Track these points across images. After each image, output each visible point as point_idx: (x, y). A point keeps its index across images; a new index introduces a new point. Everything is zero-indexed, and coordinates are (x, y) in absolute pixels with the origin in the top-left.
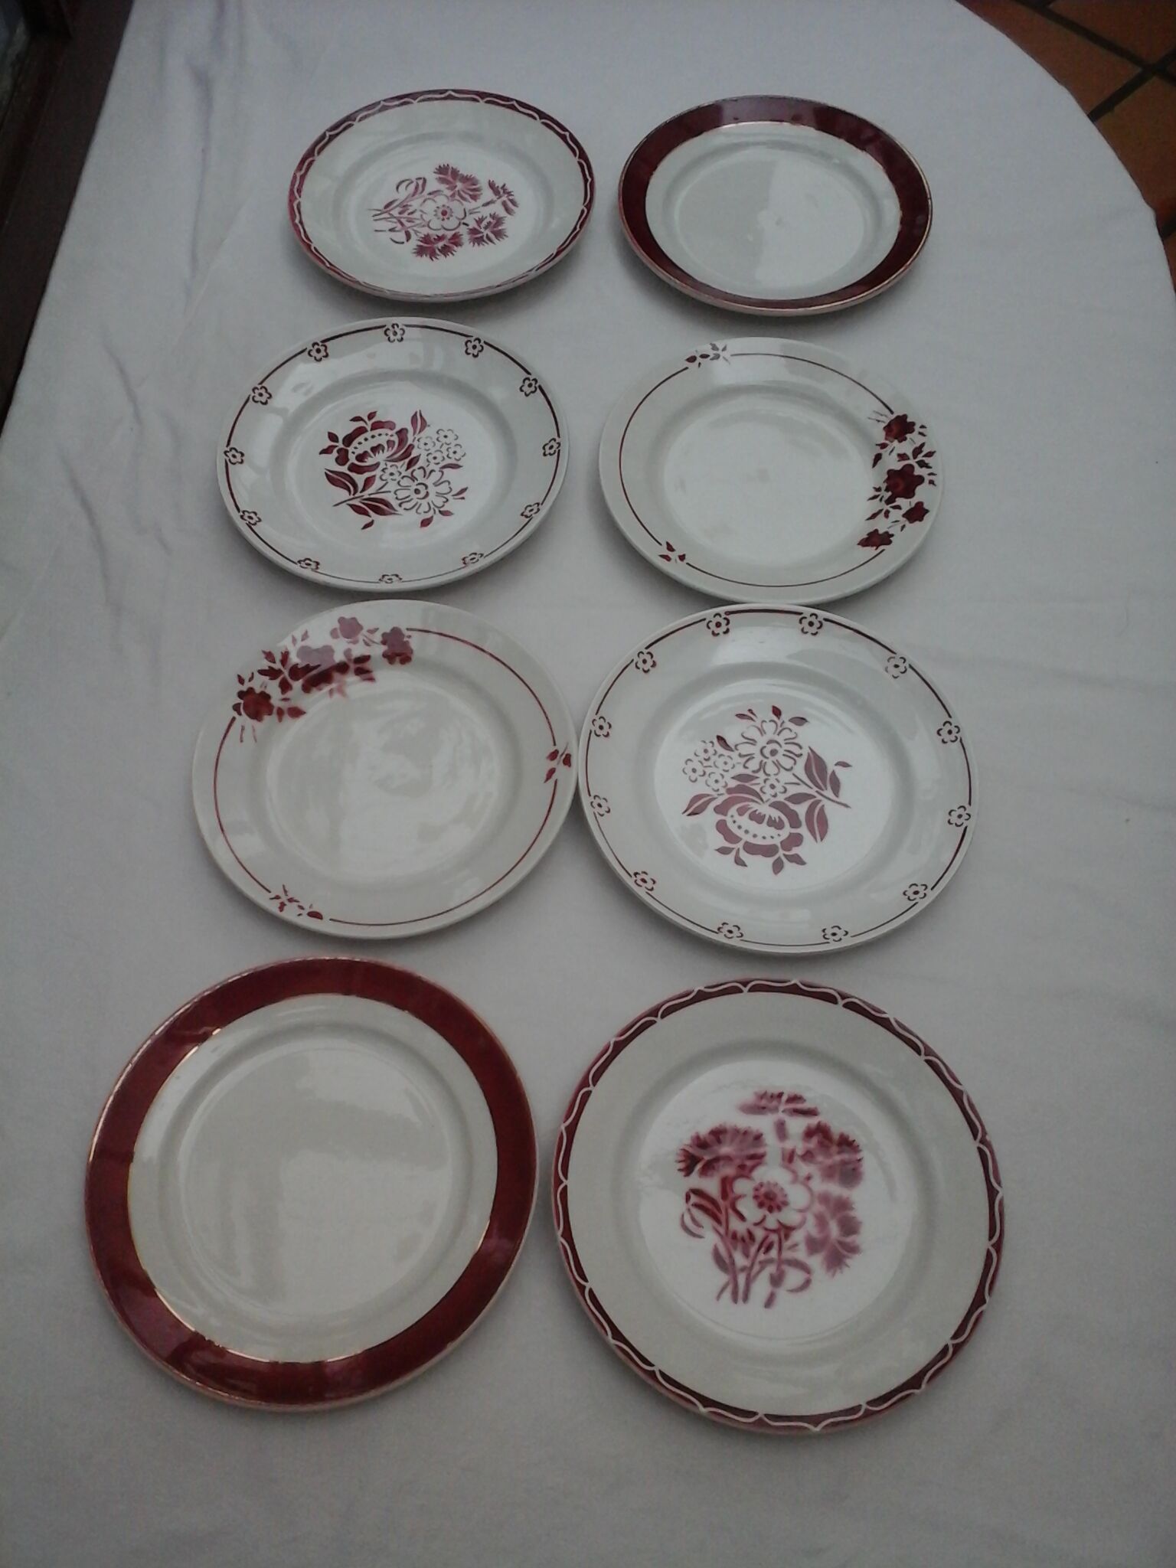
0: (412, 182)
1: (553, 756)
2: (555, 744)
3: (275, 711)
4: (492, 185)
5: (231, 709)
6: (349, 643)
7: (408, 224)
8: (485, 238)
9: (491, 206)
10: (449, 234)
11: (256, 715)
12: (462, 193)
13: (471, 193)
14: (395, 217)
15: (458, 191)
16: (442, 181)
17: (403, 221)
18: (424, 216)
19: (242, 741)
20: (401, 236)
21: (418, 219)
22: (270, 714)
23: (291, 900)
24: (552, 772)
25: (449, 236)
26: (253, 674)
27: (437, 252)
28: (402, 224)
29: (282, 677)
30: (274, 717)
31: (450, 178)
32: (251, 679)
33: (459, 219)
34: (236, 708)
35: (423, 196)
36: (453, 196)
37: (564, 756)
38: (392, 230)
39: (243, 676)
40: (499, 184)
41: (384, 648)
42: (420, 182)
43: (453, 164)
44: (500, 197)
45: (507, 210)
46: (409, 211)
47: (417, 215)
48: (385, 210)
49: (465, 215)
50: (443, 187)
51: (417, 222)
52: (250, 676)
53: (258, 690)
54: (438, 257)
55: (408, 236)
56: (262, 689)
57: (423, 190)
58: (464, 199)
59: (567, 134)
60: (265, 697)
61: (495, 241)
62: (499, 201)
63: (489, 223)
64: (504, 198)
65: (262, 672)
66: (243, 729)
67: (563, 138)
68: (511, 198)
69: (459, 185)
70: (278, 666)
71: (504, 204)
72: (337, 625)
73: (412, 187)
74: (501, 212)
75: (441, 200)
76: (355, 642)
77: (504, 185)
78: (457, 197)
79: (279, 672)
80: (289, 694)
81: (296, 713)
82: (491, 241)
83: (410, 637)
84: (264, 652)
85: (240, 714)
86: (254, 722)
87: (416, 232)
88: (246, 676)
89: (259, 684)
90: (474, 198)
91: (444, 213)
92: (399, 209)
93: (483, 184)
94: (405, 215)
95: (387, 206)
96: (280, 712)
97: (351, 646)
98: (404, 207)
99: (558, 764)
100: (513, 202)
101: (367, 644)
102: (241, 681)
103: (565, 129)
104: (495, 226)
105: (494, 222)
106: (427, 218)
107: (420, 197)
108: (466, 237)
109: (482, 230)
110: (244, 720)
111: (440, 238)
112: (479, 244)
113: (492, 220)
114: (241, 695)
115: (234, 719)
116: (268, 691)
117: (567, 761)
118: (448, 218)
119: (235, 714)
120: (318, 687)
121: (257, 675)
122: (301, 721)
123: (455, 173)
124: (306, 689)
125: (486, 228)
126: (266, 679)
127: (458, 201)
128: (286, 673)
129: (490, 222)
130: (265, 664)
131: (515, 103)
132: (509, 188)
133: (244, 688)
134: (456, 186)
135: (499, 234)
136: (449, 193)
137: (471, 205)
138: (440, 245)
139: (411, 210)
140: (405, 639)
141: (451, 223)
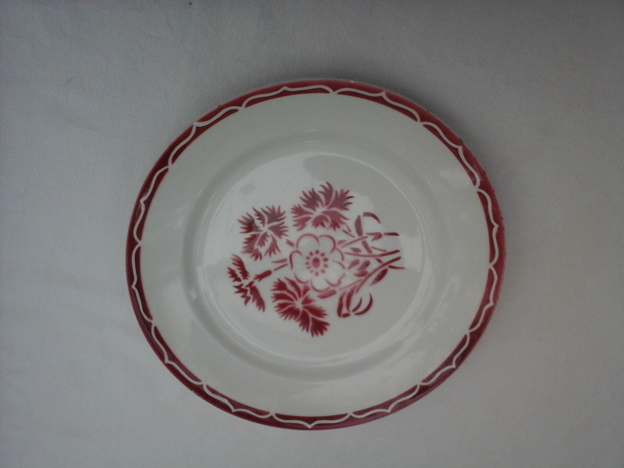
0: (355, 310)
4: (261, 304)
7: (359, 245)
8: (266, 218)
9: (260, 271)
10: (309, 228)
12: (296, 293)
13: (285, 292)
14: (373, 256)
15: (300, 296)
16: (319, 312)
17: (364, 252)
18: (339, 260)
20: (369, 225)
21: (347, 253)
25: (309, 224)
27: (322, 197)
28: (365, 244)
31: (311, 316)
33: (298, 252)
35: (340, 289)
36: (306, 290)
38: (378, 236)
40: (252, 305)
42: (344, 311)
43: (306, 335)
44: (250, 284)
45: (240, 264)
46: (358, 266)
47: (349, 259)
48: (386, 267)
49: (291, 257)
50: (318, 303)
51: (347, 249)
54: (322, 189)
55: (358, 223)
57: (341, 299)
58: (293, 283)
59: (167, 361)
61: (253, 214)
62: (251, 278)
63: (262, 243)
64: (245, 282)
67: (173, 357)
68: (237, 283)
69: (299, 304)
71: (245, 274)
73: (353, 305)
74: (247, 260)
75: (320, 283)
77: (246, 302)
78: (301, 286)
82: (259, 214)
87: (347, 232)
90: (280, 286)
91: (316, 261)
92: (369, 269)
93: (271, 304)
94: (362, 260)
95: (384, 273)
98: (363, 274)
100: (233, 274)
103: (169, 367)
104: (254, 237)
105: (256, 246)
106: (336, 256)
107: (344, 288)
108: (289, 220)
109: (270, 233)
111: (319, 222)
112: (273, 208)
113: (259, 247)
118: (311, 254)
123: (304, 321)
125: (265, 236)
127: (300, 282)
129: (261, 246)
131: (234, 410)
132: (239, 299)
134: (303, 303)
135: (249, 226)
136: (312, 294)
137: (284, 274)
138: (320, 210)
139: (355, 270)
141: (307, 245)
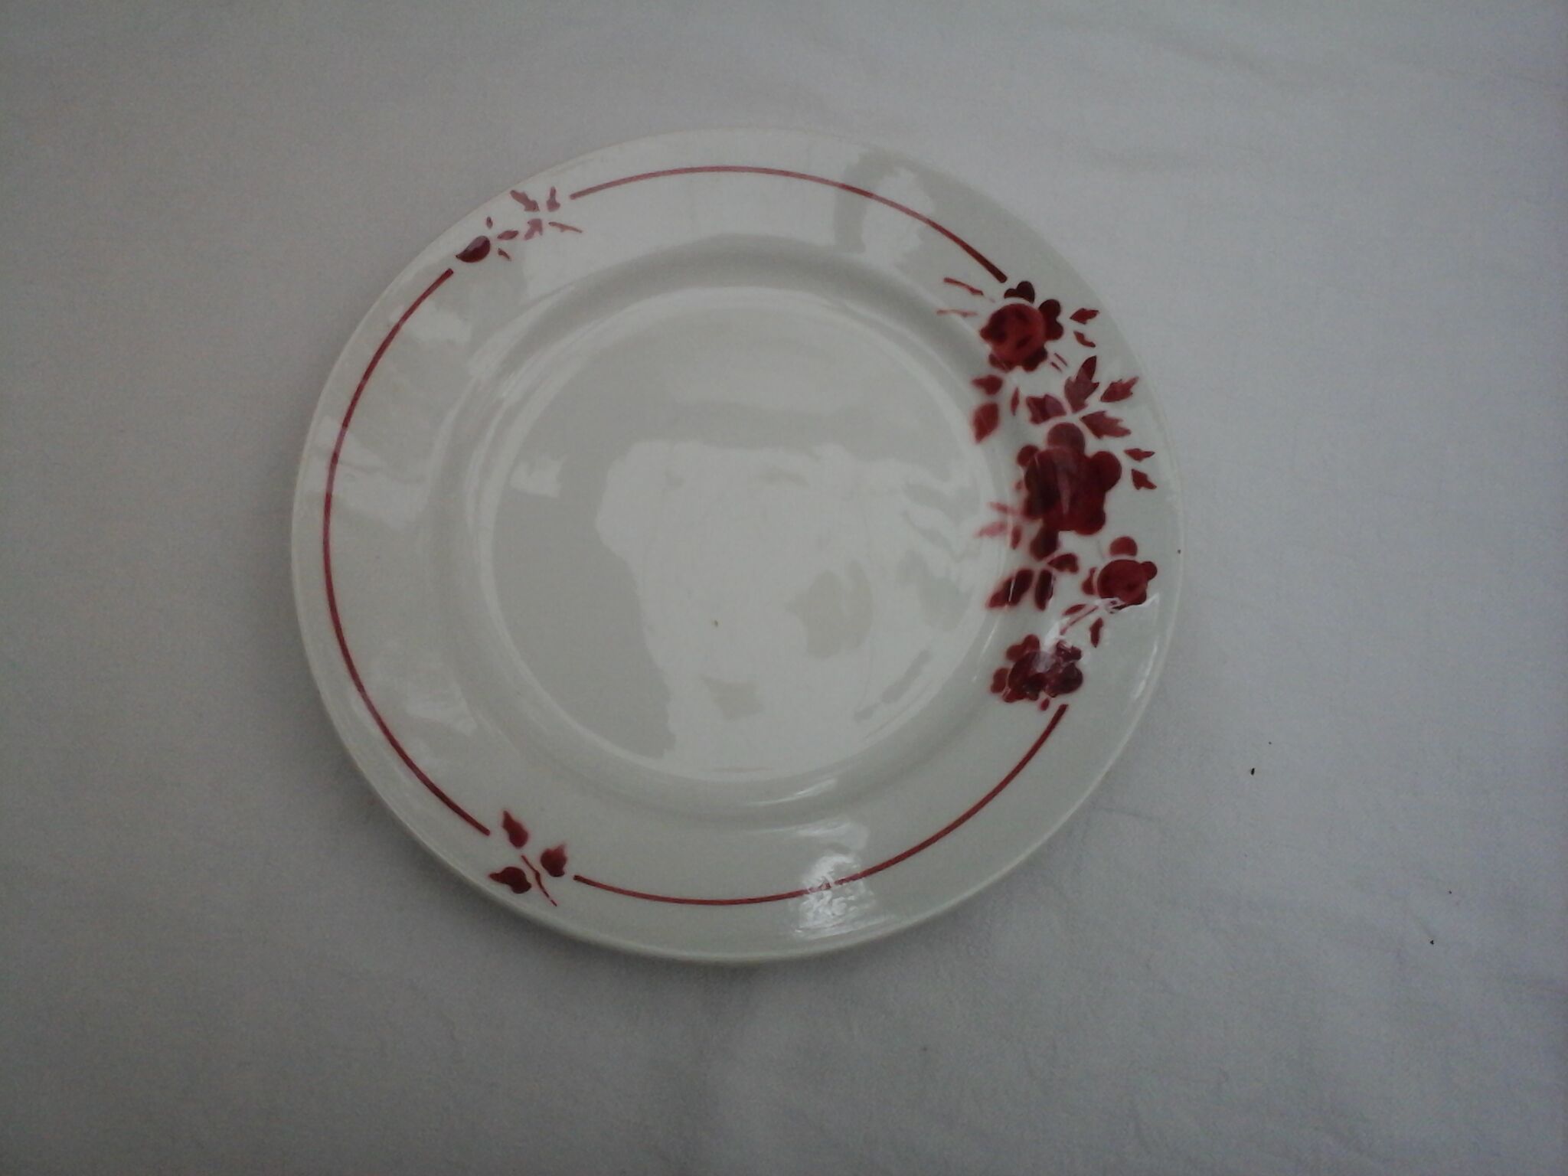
1: (554, 862)
2: (577, 878)
3: (996, 372)
5: (1024, 279)
6: (1092, 571)
11: (996, 329)
19: (948, 281)
22: (993, 361)
23: (536, 226)
24: (517, 834)
26: (1092, 345)
29: (1066, 405)
30: (986, 370)
32: (1080, 337)
34: (1025, 290)
37: (530, 877)
39: (1091, 322)
41: (1048, 642)
52: (1089, 337)
53: (1051, 347)
56: (1052, 358)
60: (1033, 359)
65: (1090, 366)
66: (975, 291)
70: (1095, 404)
72: (1141, 557)
76: (1087, 588)
79: (1078, 405)
80: (1024, 413)
81: (985, 423)
83: (1045, 706)
84: (1133, 382)
85: (1009, 293)
86: (983, 320)
88: (1090, 329)
89: (1067, 351)
96: (991, 385)
97: (1083, 575)
99: (524, 859)
101: (1074, 609)
102: (1083, 316)
110: (995, 299)
114: (1052, 308)
115: (1001, 277)
116: (1044, 369)
117: (513, 879)
119: (1013, 283)
120: (1024, 485)
121: (1086, 353)
122: (962, 426)
124: (1027, 455)
126: (1072, 371)
128: (1073, 418)
130: (1104, 377)
133: (1064, 319)
140: (1043, 696)
